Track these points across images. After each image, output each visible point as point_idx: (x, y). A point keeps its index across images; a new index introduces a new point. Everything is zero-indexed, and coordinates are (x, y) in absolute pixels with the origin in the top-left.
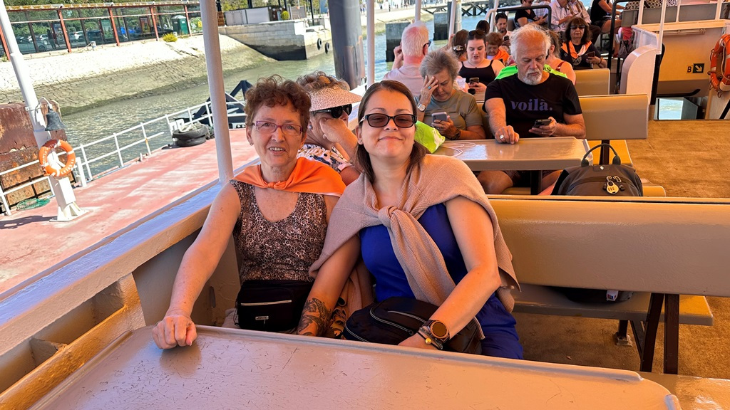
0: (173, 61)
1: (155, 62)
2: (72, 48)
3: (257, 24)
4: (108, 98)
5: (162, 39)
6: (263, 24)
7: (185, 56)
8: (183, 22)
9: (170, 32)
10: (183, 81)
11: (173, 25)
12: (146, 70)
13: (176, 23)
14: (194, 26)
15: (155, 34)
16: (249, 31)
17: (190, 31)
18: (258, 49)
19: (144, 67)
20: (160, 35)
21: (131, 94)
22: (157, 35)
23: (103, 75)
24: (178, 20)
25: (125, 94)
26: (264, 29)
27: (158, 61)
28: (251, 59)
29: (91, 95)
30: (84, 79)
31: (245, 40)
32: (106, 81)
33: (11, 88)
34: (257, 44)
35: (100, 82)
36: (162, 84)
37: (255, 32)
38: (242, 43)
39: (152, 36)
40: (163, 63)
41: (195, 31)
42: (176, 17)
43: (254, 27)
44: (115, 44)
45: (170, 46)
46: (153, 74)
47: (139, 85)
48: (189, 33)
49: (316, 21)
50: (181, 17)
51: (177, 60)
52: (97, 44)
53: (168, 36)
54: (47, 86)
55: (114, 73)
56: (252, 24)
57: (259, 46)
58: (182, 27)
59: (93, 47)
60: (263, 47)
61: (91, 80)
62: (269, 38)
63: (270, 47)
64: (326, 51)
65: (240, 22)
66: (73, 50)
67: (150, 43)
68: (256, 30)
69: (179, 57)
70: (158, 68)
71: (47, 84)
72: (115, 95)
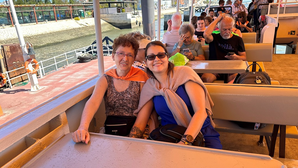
0: (78, 28)
1: (71, 28)
2: (38, 22)
3: (112, 14)
4: (52, 42)
5: (74, 19)
6: (114, 14)
7: (83, 26)
8: (83, 13)
9: (77, 16)
10: (82, 36)
11: (79, 14)
12: (67, 32)
13: (80, 13)
14: (87, 14)
15: (71, 17)
16: (109, 16)
17: (85, 16)
18: (112, 24)
19: (66, 30)
20: (73, 18)
21: (61, 41)
22: (72, 18)
23: (50, 33)
24: (81, 12)
25: (58, 41)
26: (115, 16)
27: (72, 28)
28: (109, 28)
29: (45, 41)
30: (42, 34)
31: (107, 20)
32: (51, 36)
33: (13, 38)
34: (112, 22)
35: (49, 36)
36: (73, 37)
37: (111, 17)
38: (106, 21)
39: (70, 18)
40: (74, 29)
41: (87, 16)
42: (79, 11)
43: (110, 15)
44: (55, 21)
45: (77, 22)
46: (70, 33)
47: (64, 37)
48: (85, 17)
49: (136, 13)
50: (81, 10)
51: (80, 28)
52: (48, 21)
53: (76, 18)
54: (28, 37)
55: (54, 32)
56: (110, 14)
57: (113, 23)
58: (82, 14)
59: (46, 22)
60: (115, 23)
61: (45, 35)
62: (117, 20)
63: (117, 23)
64: (140, 25)
65: (105, 13)
66: (38, 23)
67: (69, 21)
68: (112, 16)
69: (81, 27)
70: (72, 31)
71: (28, 36)
72: (54, 41)
